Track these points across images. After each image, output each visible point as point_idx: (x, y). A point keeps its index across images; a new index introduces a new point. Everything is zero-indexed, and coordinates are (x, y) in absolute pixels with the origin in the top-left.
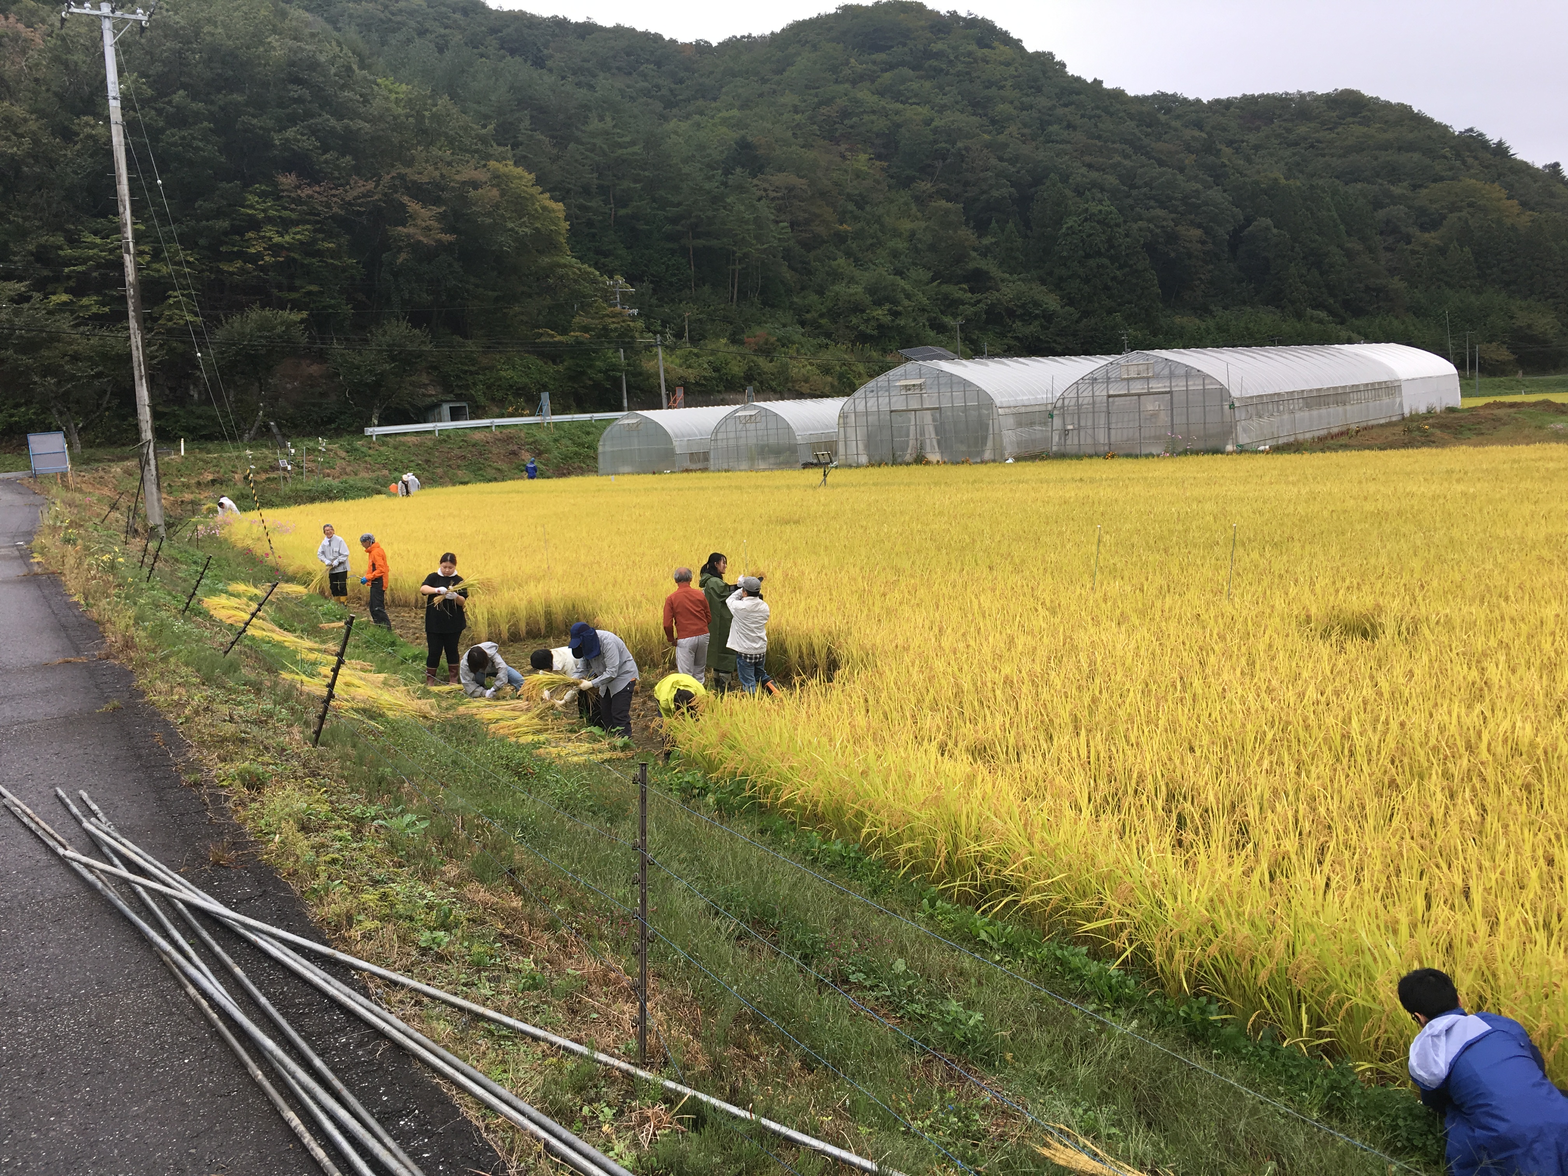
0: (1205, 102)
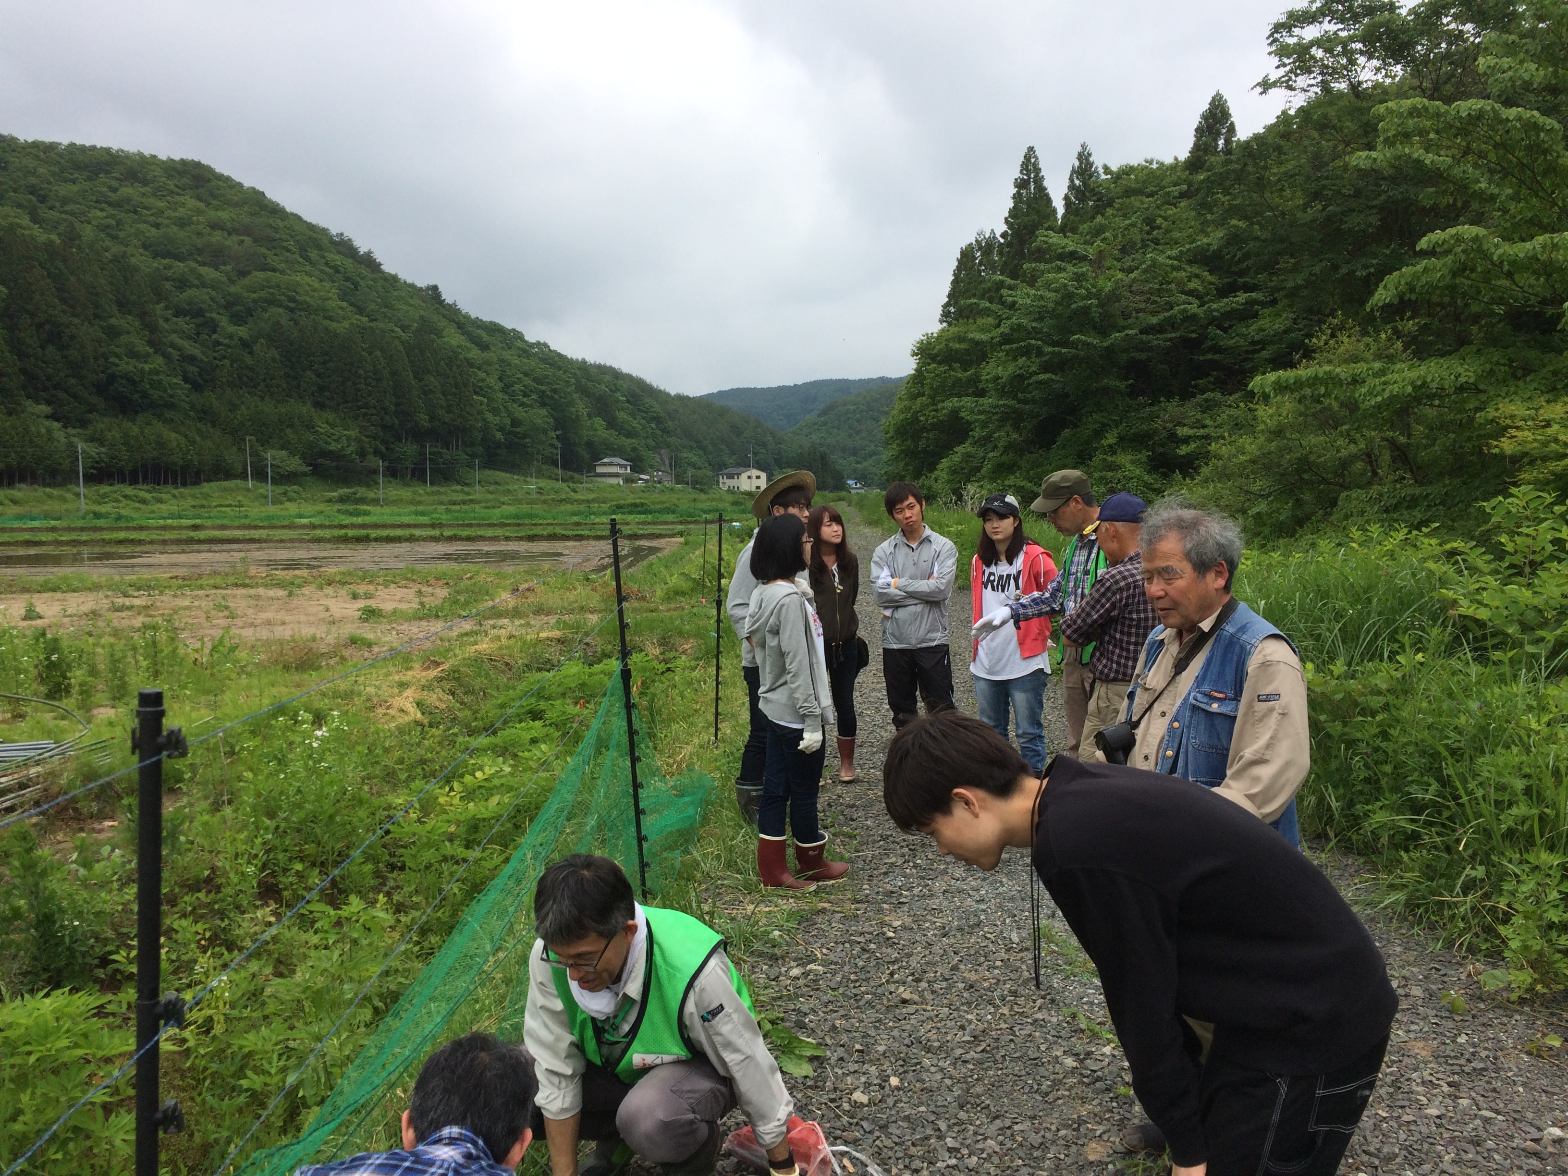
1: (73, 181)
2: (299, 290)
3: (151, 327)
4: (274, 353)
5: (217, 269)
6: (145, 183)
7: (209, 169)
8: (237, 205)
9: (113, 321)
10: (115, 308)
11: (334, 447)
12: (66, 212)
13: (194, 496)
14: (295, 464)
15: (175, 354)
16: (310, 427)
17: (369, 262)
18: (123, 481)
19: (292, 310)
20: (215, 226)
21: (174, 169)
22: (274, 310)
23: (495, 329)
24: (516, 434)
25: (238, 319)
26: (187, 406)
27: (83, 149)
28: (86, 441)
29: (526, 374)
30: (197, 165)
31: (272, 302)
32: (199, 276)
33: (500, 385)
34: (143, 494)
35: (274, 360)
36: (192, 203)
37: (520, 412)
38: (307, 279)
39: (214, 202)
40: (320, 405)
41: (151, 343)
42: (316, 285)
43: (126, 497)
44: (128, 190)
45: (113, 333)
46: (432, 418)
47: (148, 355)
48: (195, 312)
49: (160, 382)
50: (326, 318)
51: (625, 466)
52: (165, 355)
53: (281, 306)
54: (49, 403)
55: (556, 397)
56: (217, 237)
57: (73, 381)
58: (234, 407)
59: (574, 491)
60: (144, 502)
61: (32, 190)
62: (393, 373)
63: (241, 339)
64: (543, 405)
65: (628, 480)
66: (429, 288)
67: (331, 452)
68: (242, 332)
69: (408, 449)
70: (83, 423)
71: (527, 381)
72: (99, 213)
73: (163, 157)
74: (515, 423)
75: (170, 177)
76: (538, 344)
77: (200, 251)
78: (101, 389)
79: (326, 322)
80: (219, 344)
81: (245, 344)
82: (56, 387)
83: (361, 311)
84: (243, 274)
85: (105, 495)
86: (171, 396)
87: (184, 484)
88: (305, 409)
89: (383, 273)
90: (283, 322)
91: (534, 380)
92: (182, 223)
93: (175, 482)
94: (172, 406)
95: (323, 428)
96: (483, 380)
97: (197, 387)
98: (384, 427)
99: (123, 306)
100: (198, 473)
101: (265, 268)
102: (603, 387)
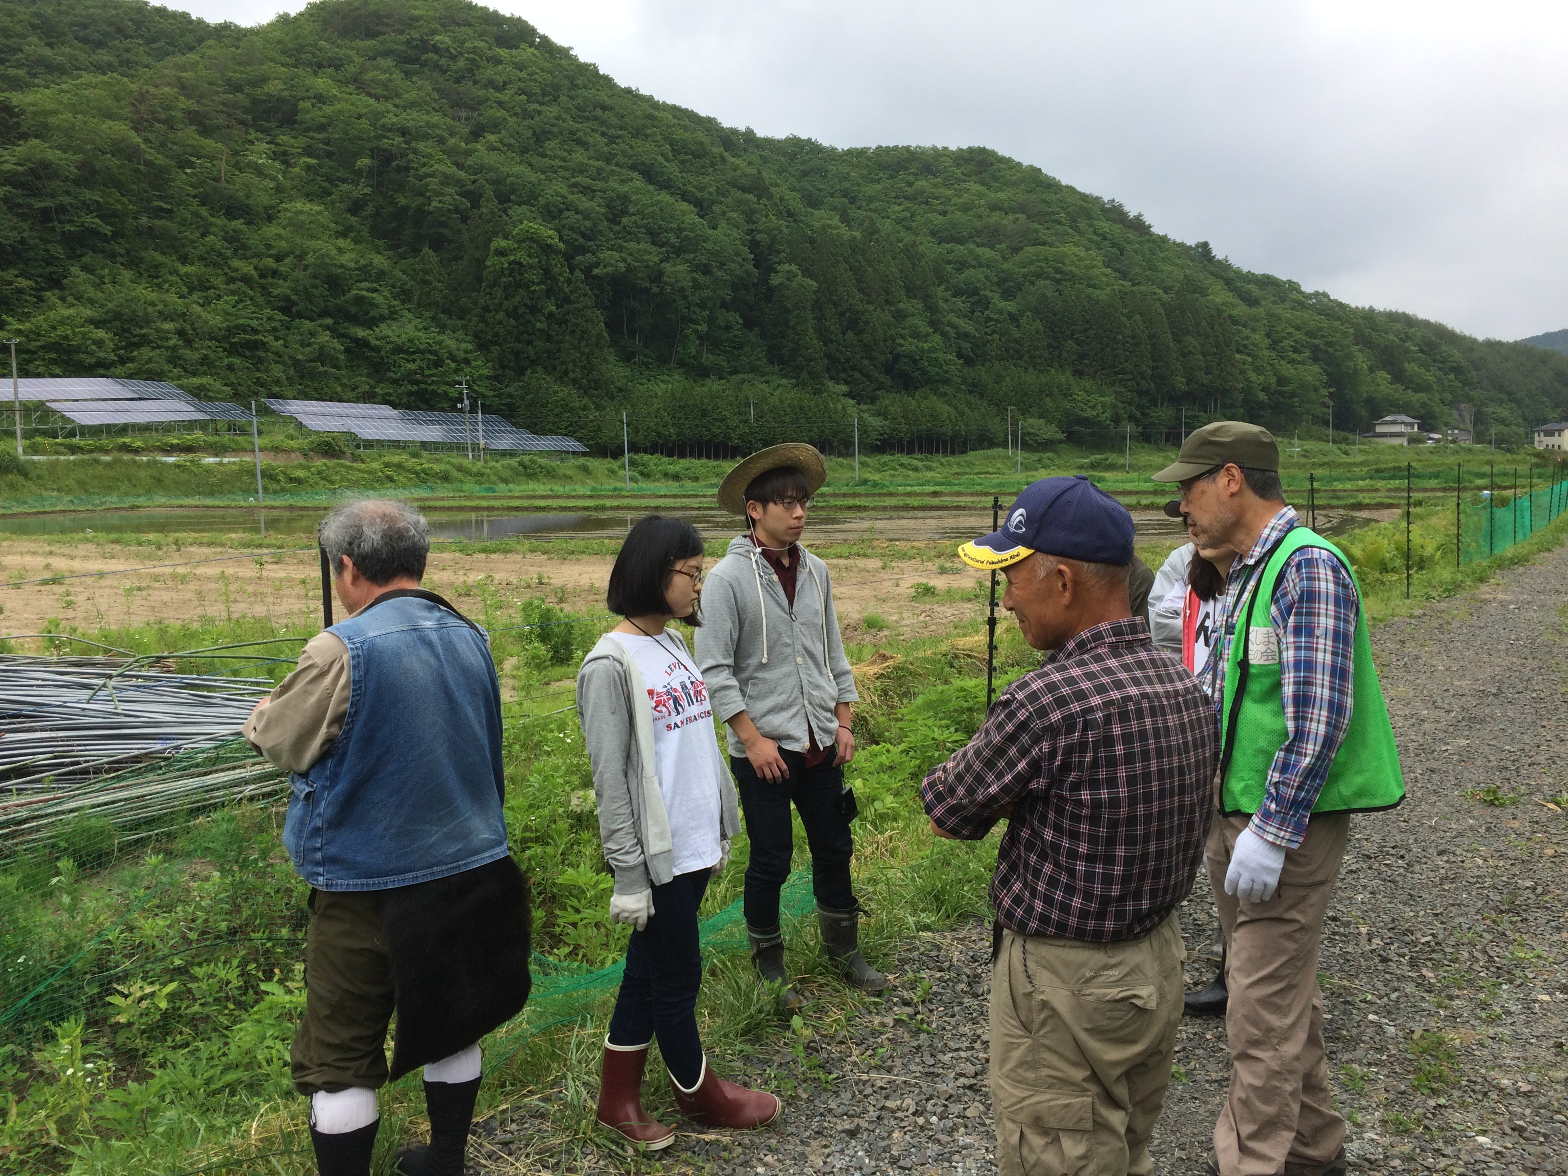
0: (839, 150)
1: (878, 181)
2: (1067, 261)
3: (932, 309)
4: (1038, 325)
5: (992, 248)
6: (937, 174)
7: (993, 153)
8: (1015, 184)
9: (901, 306)
10: (903, 293)
11: (1089, 413)
12: (871, 210)
13: (959, 465)
14: (1051, 432)
15: (951, 332)
16: (1067, 394)
17: (1139, 226)
18: (902, 451)
19: (1057, 281)
20: (994, 207)
21: (963, 158)
22: (1042, 283)
23: (1268, 282)
24: (1282, 393)
25: (1008, 295)
26: (959, 380)
27: (888, 150)
28: (874, 415)
29: (1298, 328)
30: (982, 151)
31: (1039, 276)
32: (977, 257)
33: (1267, 341)
34: (915, 462)
35: (1037, 332)
36: (975, 187)
37: (1287, 370)
38: (1076, 250)
39: (995, 185)
40: (1078, 373)
41: (931, 323)
42: (1083, 254)
43: (901, 465)
44: (922, 184)
45: (900, 316)
46: (1189, 382)
47: (927, 335)
48: (970, 292)
49: (936, 359)
50: (1089, 286)
51: (1412, 425)
52: (944, 334)
53: (1046, 278)
54: (847, 383)
55: (1331, 350)
56: (996, 216)
57: (866, 362)
58: (999, 379)
59: (1346, 453)
60: (916, 469)
61: (845, 194)
62: (1151, 337)
63: (1010, 314)
64: (1315, 359)
65: (1413, 440)
66: (1197, 246)
67: (1087, 419)
68: (1011, 306)
69: (1163, 413)
70: (873, 400)
71: (1299, 336)
72: (897, 208)
73: (953, 148)
74: (1282, 381)
75: (958, 165)
76: (1316, 294)
77: (979, 233)
78: (888, 368)
79: (1090, 290)
80: (989, 319)
81: (1013, 318)
82: (853, 368)
83: (1124, 276)
84: (1016, 250)
85: (885, 464)
86: (946, 372)
87: (953, 453)
88: (1064, 378)
89: (1152, 234)
90: (1049, 294)
91: (1306, 334)
92: (966, 208)
93: (945, 452)
94: (946, 382)
95: (1080, 396)
96: (1247, 338)
97: (969, 362)
98: (1140, 393)
99: (910, 291)
100: (965, 443)
101: (1037, 242)
102: (1391, 337)
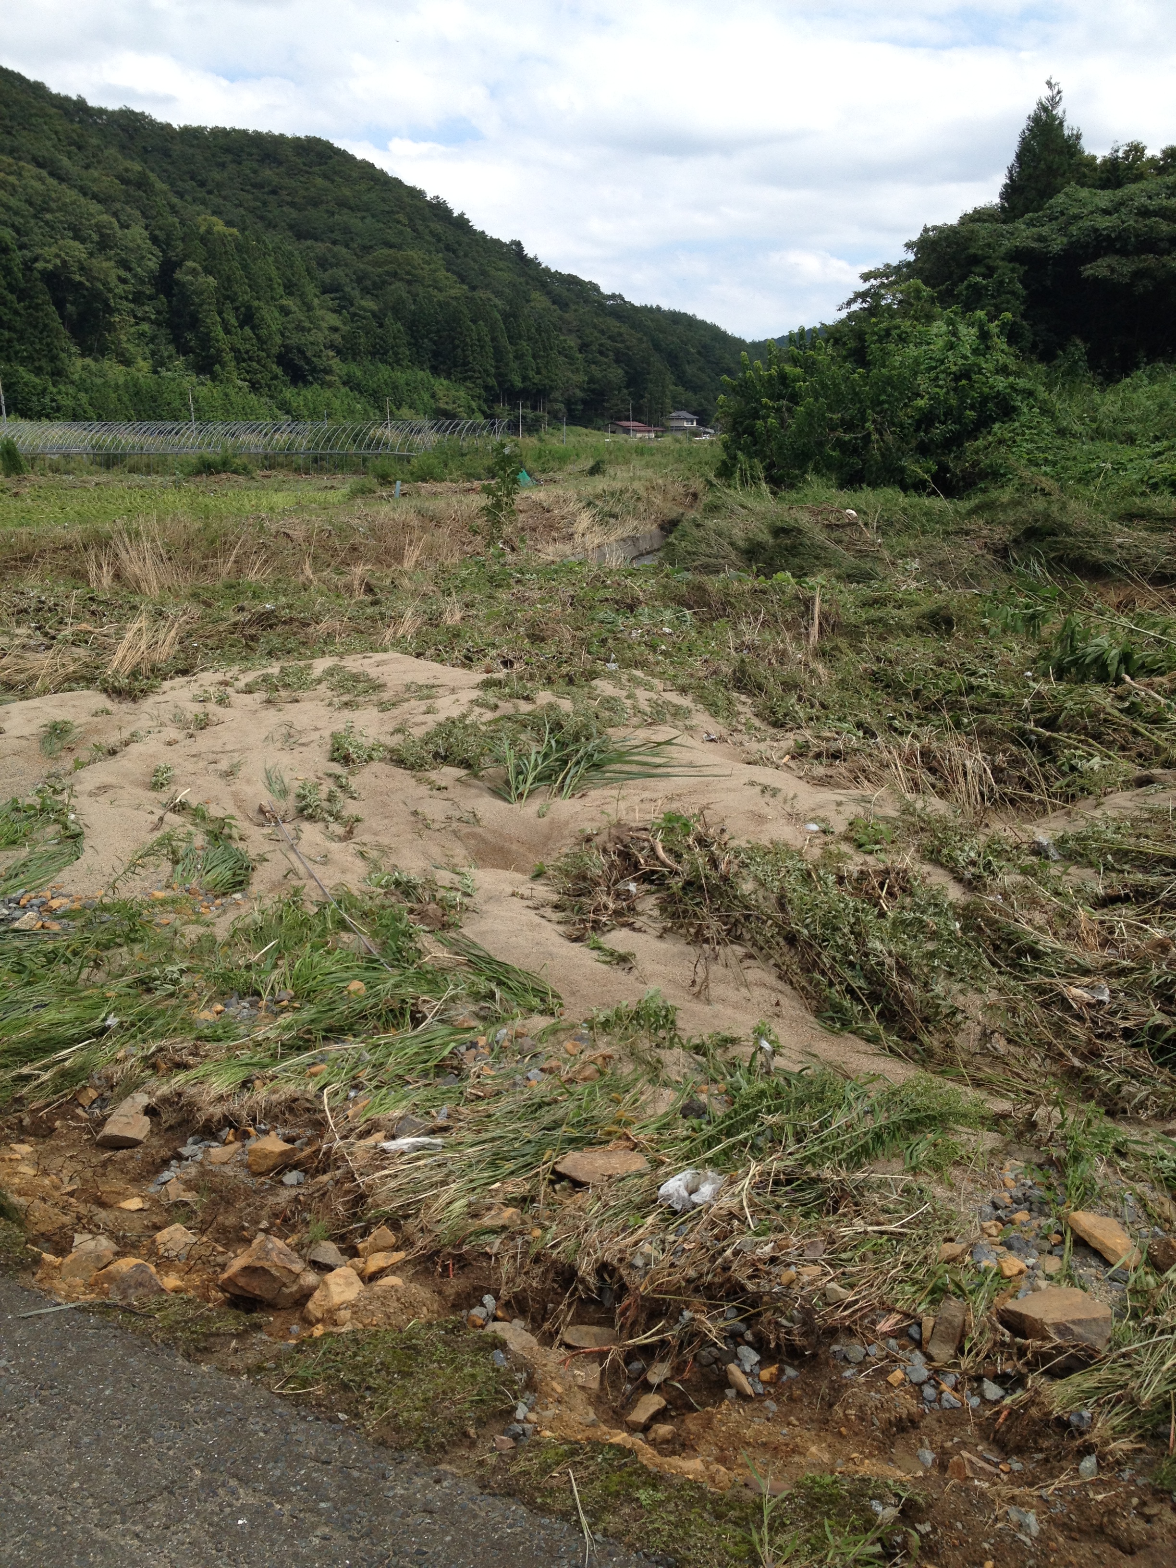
0: (175, 126)
1: (223, 165)
2: (414, 264)
3: (307, 305)
4: (399, 324)
5: (347, 246)
6: (280, 163)
7: (328, 146)
8: (355, 179)
9: (284, 302)
11: (448, 404)
15: (324, 327)
17: (462, 224)
19: (409, 283)
20: (342, 204)
21: (301, 147)
22: (396, 283)
23: (572, 281)
24: (593, 391)
27: (225, 132)
29: (603, 332)
30: (317, 141)
31: (393, 277)
32: (335, 255)
33: (580, 344)
35: (399, 330)
36: (320, 181)
37: (596, 370)
38: (420, 253)
39: (337, 179)
40: (436, 371)
41: (309, 319)
42: (426, 258)
44: (267, 173)
45: (285, 311)
46: (525, 379)
47: (309, 330)
48: (336, 289)
50: (436, 288)
51: (692, 420)
53: (401, 279)
55: (629, 353)
56: (344, 214)
62: (493, 340)
63: (372, 312)
64: (618, 362)
65: (694, 434)
66: (512, 243)
71: (604, 340)
73: (289, 135)
75: (298, 154)
76: (613, 297)
77: (332, 230)
78: (281, 359)
79: (437, 293)
80: (354, 316)
81: (376, 317)
82: (251, 359)
83: (462, 279)
84: (367, 249)
88: (425, 374)
89: (475, 232)
90: (404, 294)
91: (610, 338)
92: (315, 203)
98: (486, 389)
99: (290, 288)
101: (386, 244)
102: (675, 339)
